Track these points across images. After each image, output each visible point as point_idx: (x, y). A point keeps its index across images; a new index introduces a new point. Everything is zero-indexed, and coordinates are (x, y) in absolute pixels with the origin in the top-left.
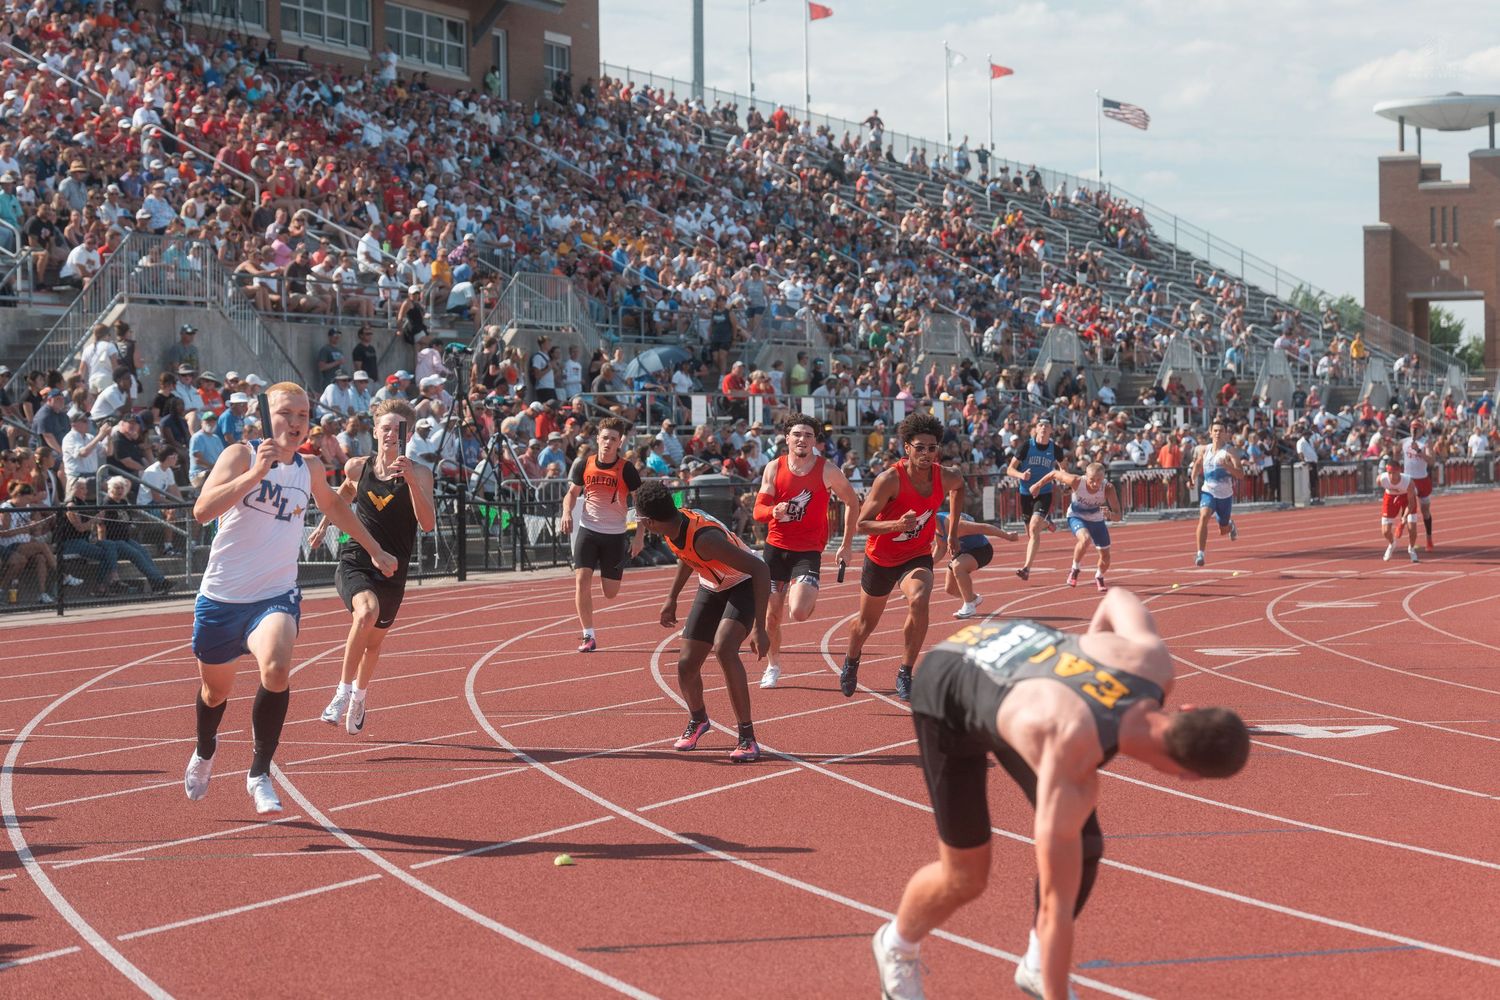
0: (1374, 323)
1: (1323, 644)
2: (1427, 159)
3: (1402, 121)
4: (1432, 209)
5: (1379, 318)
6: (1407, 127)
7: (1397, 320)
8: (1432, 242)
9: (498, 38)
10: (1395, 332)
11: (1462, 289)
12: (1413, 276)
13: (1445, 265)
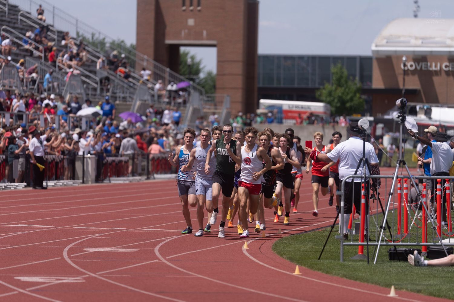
0: (143, 60)
1: (100, 275)
5: (146, 57)
7: (158, 58)
8: (184, 5)
10: (156, 67)
11: (202, 39)
12: (169, 29)
13: (191, 22)
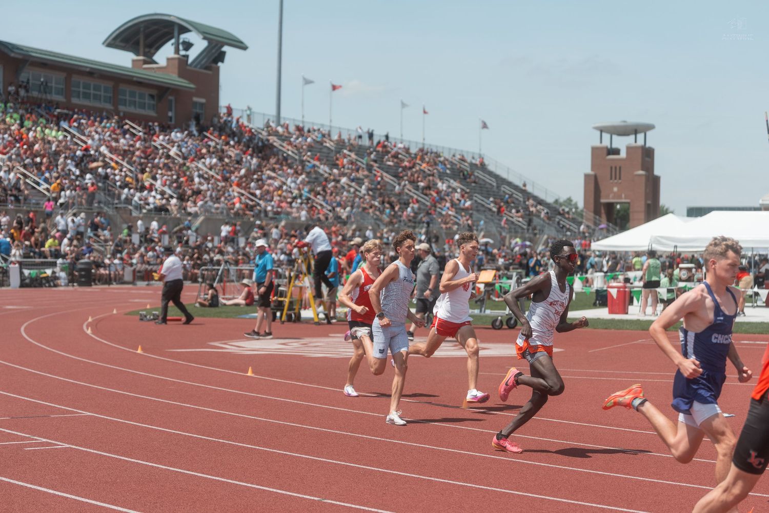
2: (614, 146)
3: (601, 131)
4: (611, 168)
6: (604, 134)
7: (597, 212)
8: (611, 179)
9: (171, 101)
10: (595, 218)
11: (621, 198)
12: (603, 194)
13: (615, 189)
